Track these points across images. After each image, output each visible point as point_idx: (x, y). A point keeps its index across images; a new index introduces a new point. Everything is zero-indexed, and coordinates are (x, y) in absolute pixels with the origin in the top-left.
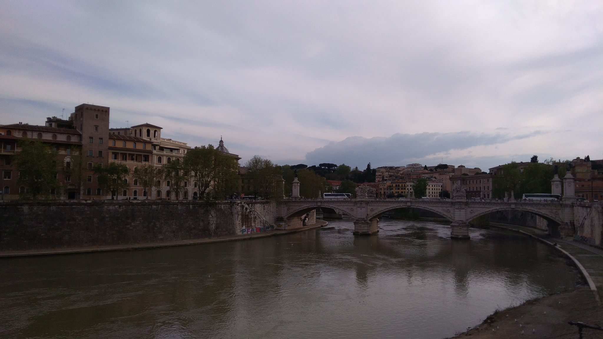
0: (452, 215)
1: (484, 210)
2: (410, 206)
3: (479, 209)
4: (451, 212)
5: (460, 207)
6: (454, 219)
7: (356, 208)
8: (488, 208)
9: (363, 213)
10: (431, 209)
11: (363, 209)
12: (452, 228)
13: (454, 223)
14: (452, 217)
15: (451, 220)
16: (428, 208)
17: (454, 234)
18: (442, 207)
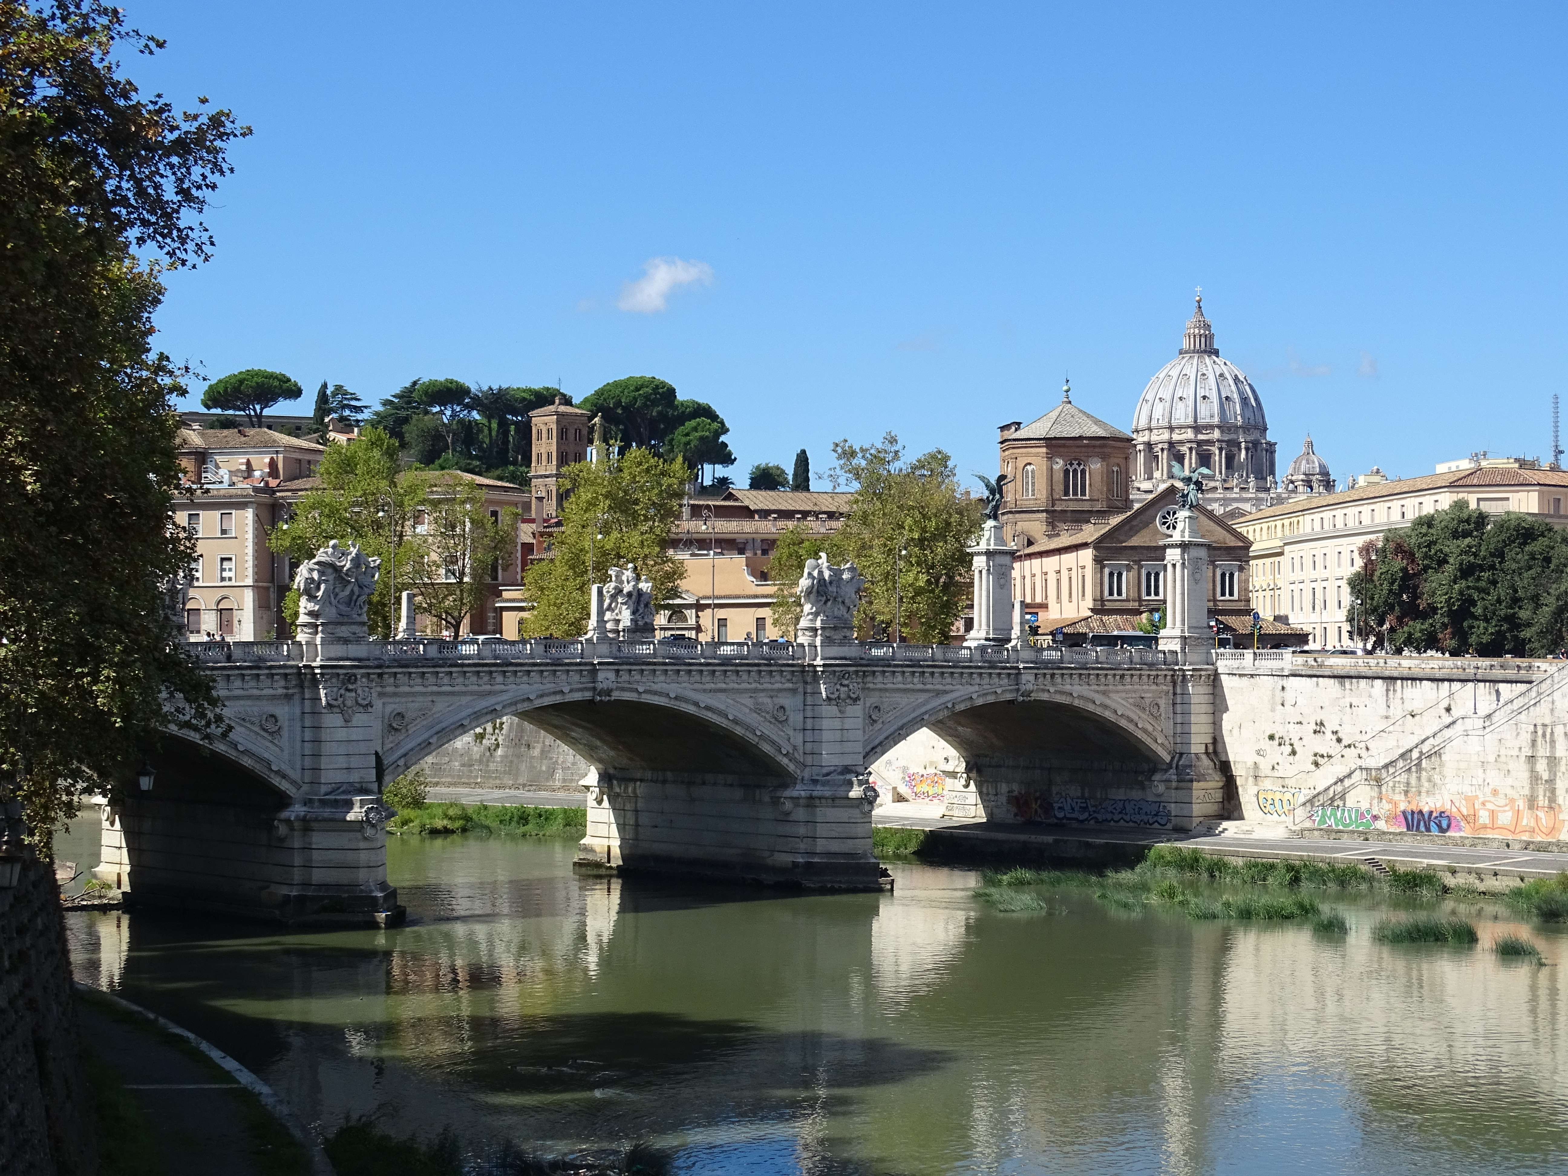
0: (798, 739)
1: (924, 704)
2: (609, 692)
3: (904, 701)
4: (791, 719)
5: (843, 689)
6: (809, 760)
7: (298, 711)
8: (939, 693)
9: (363, 748)
10: (708, 708)
11: (359, 718)
12: (800, 814)
13: (815, 782)
14: (795, 748)
15: (791, 767)
16: (696, 704)
17: (821, 846)
18: (756, 690)
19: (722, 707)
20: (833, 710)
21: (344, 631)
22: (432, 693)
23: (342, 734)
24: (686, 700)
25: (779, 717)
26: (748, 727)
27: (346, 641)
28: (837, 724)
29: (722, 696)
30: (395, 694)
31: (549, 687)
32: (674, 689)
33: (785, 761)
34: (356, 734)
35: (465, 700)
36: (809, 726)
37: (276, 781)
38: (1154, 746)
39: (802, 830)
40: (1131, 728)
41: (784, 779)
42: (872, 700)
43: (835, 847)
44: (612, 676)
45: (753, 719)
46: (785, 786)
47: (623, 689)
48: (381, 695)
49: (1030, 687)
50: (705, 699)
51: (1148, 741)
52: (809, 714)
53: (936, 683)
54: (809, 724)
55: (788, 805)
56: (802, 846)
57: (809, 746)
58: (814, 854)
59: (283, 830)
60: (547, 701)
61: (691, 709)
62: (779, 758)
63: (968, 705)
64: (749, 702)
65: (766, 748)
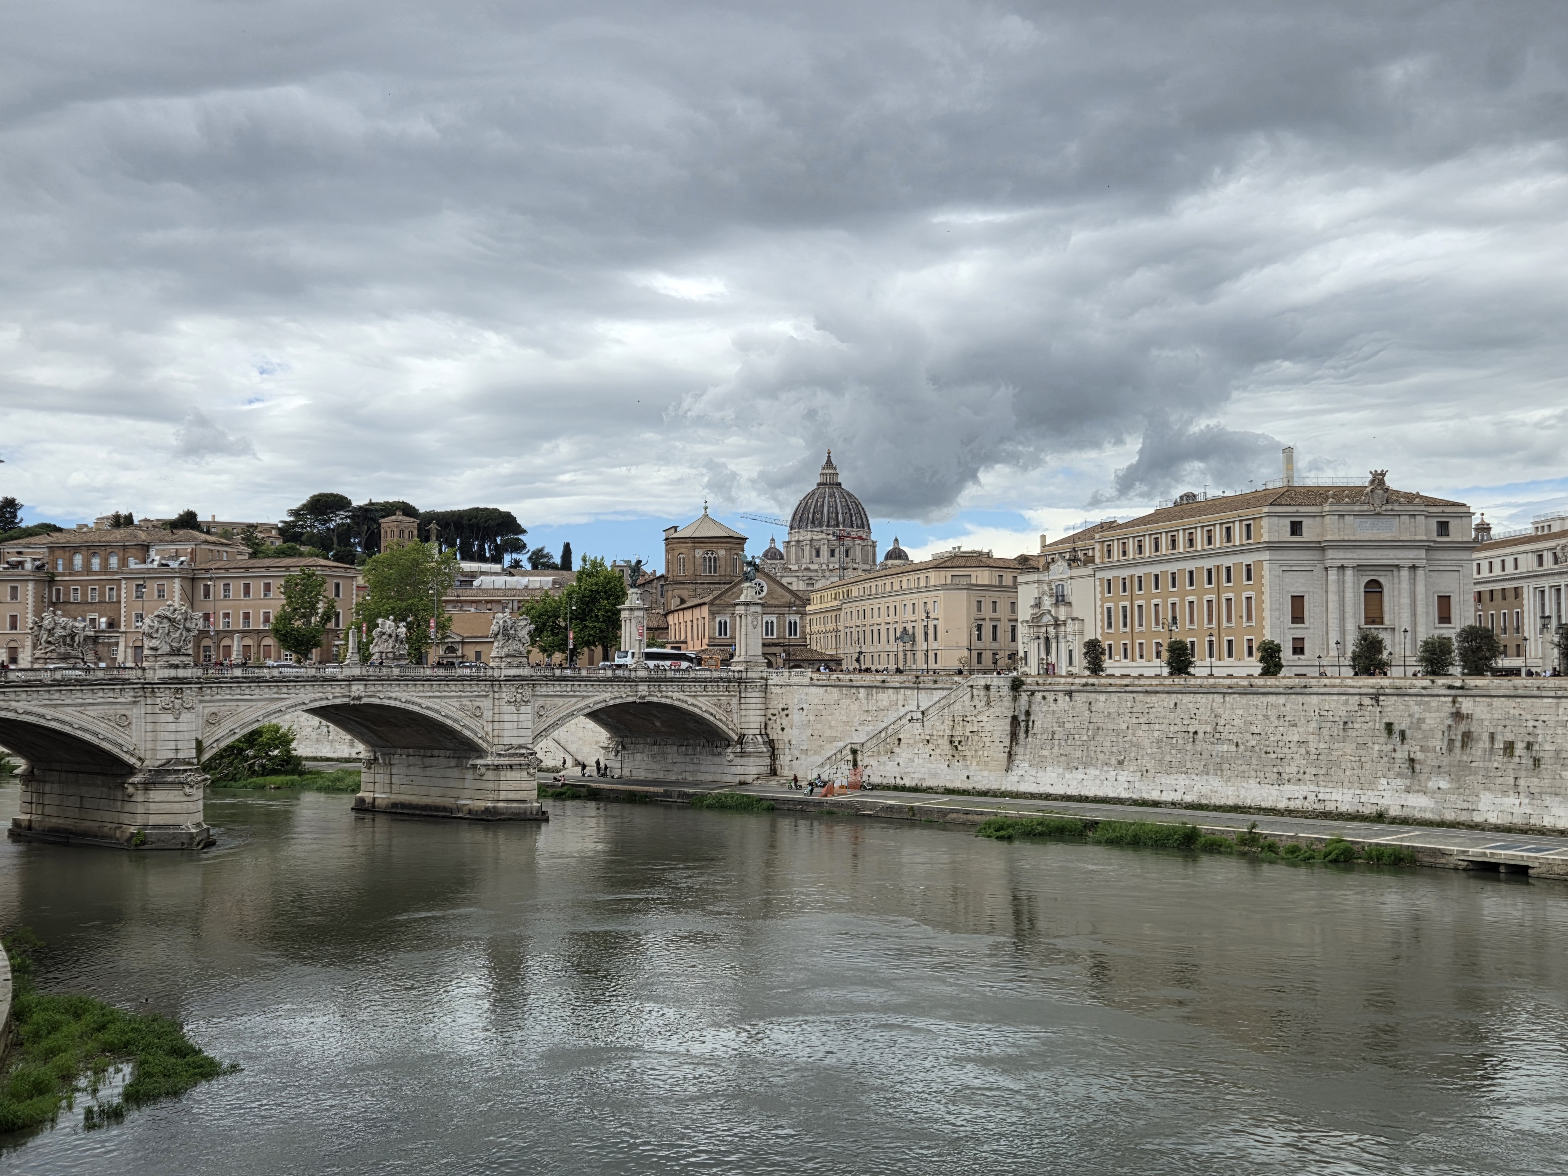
0: (489, 728)
1: (574, 705)
2: (359, 698)
3: (559, 702)
4: (485, 716)
5: (519, 696)
6: (496, 740)
7: (143, 712)
8: (584, 697)
9: (187, 736)
10: (427, 708)
11: (185, 717)
12: (490, 775)
13: (499, 755)
14: (487, 733)
15: (485, 745)
16: (420, 705)
17: (503, 795)
18: (460, 697)
19: (437, 707)
20: (513, 709)
21: (175, 660)
22: (237, 700)
23: (172, 727)
24: (414, 703)
25: (477, 714)
26: (455, 721)
27: (177, 667)
28: (515, 717)
29: (438, 700)
30: (211, 701)
31: (320, 695)
32: (404, 696)
33: (480, 741)
34: (183, 727)
35: (260, 704)
36: (496, 719)
37: (126, 757)
38: (726, 729)
39: (491, 786)
40: (712, 719)
41: (480, 752)
42: (540, 702)
43: (511, 796)
44: (362, 688)
45: (458, 715)
46: (480, 757)
47: (369, 696)
48: (201, 701)
49: (644, 693)
50: (425, 702)
51: (724, 727)
52: (496, 711)
53: (583, 690)
54: (496, 718)
55: (483, 770)
56: (492, 796)
57: (496, 733)
58: (498, 801)
59: (131, 790)
60: (317, 704)
61: (416, 709)
62: (476, 739)
63: (604, 705)
64: (457, 704)
65: (468, 733)
